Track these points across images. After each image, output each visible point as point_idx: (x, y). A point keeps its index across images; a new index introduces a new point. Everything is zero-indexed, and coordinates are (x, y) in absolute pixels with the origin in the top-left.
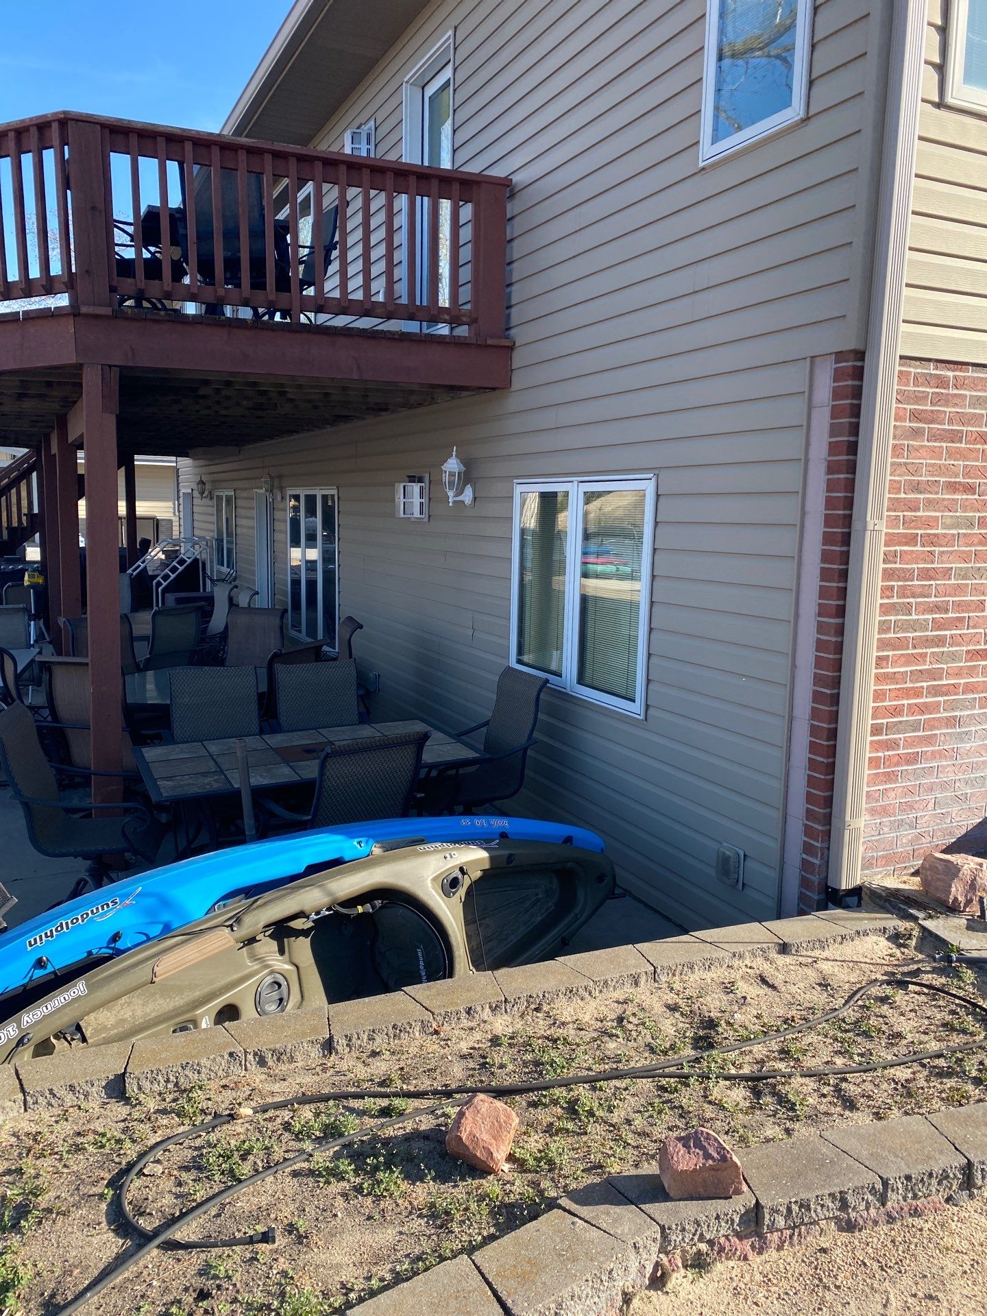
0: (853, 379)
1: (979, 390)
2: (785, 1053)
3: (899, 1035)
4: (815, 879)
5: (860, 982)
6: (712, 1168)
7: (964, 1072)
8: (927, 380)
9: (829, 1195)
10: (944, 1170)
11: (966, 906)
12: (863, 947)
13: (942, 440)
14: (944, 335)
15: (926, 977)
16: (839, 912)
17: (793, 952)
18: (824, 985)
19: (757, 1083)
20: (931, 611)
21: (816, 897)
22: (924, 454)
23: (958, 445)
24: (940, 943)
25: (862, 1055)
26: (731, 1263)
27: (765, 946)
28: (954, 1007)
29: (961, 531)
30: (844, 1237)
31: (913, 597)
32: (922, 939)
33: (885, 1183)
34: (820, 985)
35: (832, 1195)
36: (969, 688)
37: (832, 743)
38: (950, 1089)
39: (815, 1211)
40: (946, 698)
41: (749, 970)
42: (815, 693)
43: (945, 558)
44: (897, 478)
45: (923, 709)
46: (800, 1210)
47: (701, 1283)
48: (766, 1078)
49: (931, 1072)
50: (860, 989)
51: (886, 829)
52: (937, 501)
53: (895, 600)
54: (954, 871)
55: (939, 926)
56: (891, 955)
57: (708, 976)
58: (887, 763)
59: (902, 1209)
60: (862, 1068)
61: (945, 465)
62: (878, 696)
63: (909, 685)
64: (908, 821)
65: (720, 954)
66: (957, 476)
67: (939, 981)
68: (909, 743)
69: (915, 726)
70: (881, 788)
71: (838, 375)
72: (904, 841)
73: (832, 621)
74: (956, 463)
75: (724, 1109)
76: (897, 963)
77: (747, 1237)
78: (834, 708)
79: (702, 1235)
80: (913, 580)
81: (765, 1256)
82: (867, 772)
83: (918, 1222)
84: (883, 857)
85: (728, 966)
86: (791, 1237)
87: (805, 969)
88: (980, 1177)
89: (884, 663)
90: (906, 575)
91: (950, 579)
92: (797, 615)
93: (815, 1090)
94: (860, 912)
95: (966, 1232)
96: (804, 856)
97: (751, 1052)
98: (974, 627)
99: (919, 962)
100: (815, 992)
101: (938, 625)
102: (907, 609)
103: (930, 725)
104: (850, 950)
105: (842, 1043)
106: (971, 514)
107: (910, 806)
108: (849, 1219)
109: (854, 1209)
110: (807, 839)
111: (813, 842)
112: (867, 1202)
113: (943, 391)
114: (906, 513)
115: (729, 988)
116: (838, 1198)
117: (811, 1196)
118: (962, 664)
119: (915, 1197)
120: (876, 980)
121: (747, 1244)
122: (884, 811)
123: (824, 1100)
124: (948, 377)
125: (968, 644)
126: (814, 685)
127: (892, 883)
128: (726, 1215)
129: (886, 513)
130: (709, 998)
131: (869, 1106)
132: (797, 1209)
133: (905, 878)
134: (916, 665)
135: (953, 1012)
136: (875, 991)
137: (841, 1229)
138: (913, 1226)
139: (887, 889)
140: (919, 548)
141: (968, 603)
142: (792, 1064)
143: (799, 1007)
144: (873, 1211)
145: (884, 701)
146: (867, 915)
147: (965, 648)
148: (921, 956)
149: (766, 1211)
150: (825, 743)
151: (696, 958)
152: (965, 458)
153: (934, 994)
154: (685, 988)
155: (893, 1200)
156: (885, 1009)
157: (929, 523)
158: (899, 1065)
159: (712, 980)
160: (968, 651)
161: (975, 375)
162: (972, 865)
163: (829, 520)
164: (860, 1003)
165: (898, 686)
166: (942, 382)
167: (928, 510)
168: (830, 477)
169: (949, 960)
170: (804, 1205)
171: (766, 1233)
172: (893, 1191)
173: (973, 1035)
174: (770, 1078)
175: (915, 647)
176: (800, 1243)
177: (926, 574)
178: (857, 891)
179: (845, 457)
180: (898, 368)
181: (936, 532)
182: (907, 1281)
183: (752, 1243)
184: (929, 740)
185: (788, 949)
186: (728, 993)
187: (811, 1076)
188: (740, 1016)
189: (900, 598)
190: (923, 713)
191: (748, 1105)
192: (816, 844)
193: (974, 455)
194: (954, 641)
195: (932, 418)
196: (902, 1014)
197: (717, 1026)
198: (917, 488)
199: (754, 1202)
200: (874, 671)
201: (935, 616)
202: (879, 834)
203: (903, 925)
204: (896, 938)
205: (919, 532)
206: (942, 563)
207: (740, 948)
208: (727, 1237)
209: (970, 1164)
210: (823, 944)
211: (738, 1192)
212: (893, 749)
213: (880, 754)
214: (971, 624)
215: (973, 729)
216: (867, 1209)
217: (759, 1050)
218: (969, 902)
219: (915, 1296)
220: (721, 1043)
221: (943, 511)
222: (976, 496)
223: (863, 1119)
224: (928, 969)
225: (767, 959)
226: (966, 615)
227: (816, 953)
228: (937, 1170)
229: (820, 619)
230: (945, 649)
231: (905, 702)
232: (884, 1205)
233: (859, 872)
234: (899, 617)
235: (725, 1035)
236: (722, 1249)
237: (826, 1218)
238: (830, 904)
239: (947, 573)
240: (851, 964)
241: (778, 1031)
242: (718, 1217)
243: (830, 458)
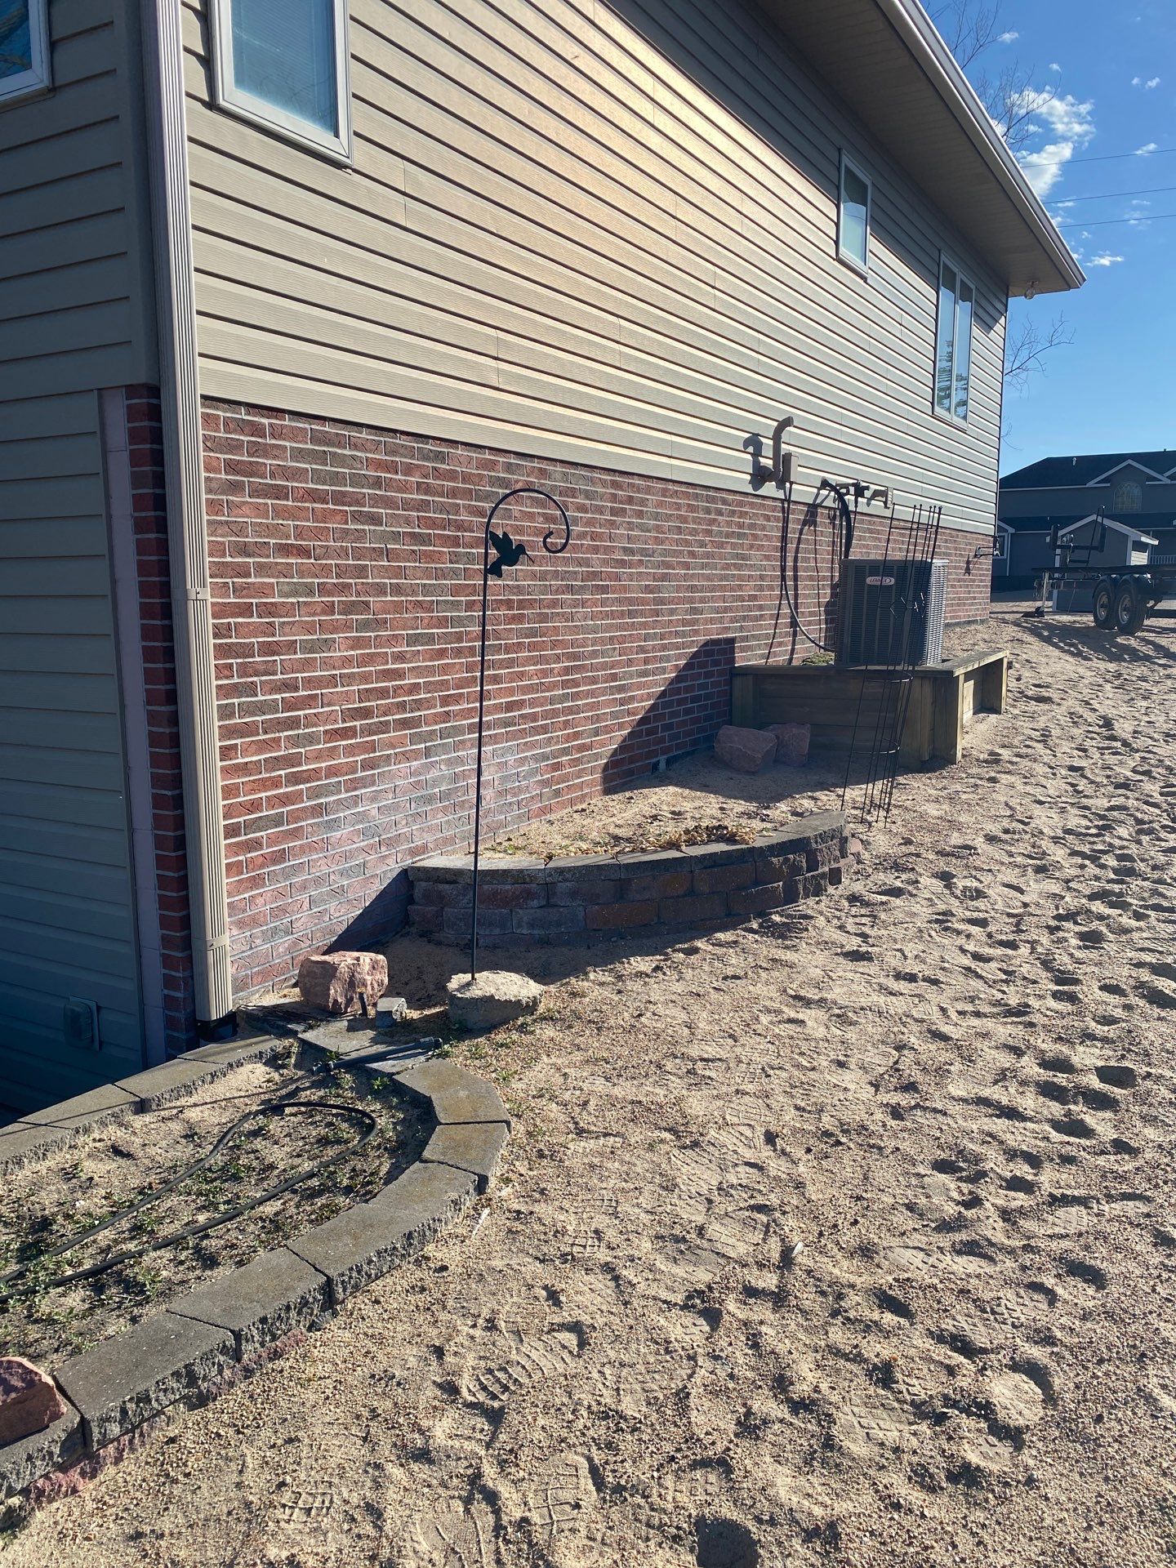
0: (150, 419)
1: (300, 442)
2: (137, 1229)
3: (272, 1167)
4: (181, 1015)
5: (232, 1121)
6: (15, 1402)
7: (335, 1185)
8: (242, 426)
9: (172, 1375)
10: (302, 1298)
11: (347, 1007)
12: (237, 1080)
13: (266, 496)
14: (255, 376)
15: (303, 1094)
16: (211, 1047)
17: (154, 1107)
18: (190, 1136)
19: (97, 1279)
20: (279, 690)
21: (183, 1036)
22: (248, 512)
23: (285, 503)
24: (319, 1052)
25: (227, 1202)
26: (55, 1505)
27: (117, 1109)
28: (329, 1119)
29: (301, 600)
30: (197, 1415)
31: (256, 676)
32: (301, 1055)
33: (237, 1336)
34: (186, 1137)
35: (176, 1375)
36: (332, 772)
37: (180, 853)
38: (320, 1208)
39: (157, 1400)
40: (308, 785)
41: (98, 1145)
42: (155, 797)
43: (287, 629)
44: (219, 539)
45: (284, 800)
46: (138, 1406)
47: (16, 1546)
48: (111, 1267)
49: (302, 1196)
50: (231, 1128)
51: (258, 942)
52: (269, 566)
53: (236, 680)
54: (330, 971)
55: (321, 1036)
56: (269, 1081)
57: (42, 1167)
58: (251, 867)
59: (260, 1357)
60: (227, 1216)
61: (273, 525)
62: (228, 792)
63: (264, 775)
64: (282, 927)
65: (59, 1134)
66: (288, 537)
67: (315, 1095)
68: (272, 841)
69: (278, 821)
70: (246, 895)
71: (132, 414)
72: (281, 950)
73: (163, 708)
74: (285, 522)
75: (55, 1322)
76: (275, 1087)
77: (73, 1466)
78: (179, 812)
79: (10, 1487)
80: (254, 656)
81: (101, 1477)
82: (225, 881)
83: (279, 1364)
84: (258, 973)
85: (70, 1147)
86: (131, 1442)
87: (169, 1124)
88: (341, 1290)
89: (233, 753)
90: (246, 651)
91: (295, 653)
92: (123, 706)
93: (170, 1261)
94: (235, 1041)
95: (329, 1355)
96: (166, 992)
97: (94, 1241)
98: (329, 705)
99: (298, 1080)
100: (179, 1147)
101: (289, 706)
102: (251, 690)
103: (295, 817)
104: (222, 1088)
105: (207, 1195)
106: (309, 580)
107: (283, 910)
108: (201, 1392)
109: (205, 1378)
110: (166, 971)
111: (173, 973)
112: (220, 1365)
113: (259, 440)
114: (235, 580)
115: (69, 1174)
116: (184, 1374)
117: (150, 1385)
118: (321, 746)
119: (274, 1338)
120: (250, 1113)
121: (75, 1475)
122: (254, 921)
123: (181, 1268)
124: (263, 425)
125: (325, 724)
126: (153, 787)
127: (271, 1000)
128: (41, 1450)
129: (209, 580)
130: (43, 1194)
131: (231, 1257)
132: (134, 1406)
133: (286, 992)
134: (270, 751)
135: (330, 1124)
136: (248, 1126)
137: (192, 1407)
138: (273, 1370)
139: (264, 1007)
140: (255, 619)
141: (320, 679)
142: (145, 1239)
143: (158, 1170)
144: (227, 1373)
145: (238, 796)
146: (242, 1043)
147: (322, 729)
148: (300, 1073)
149: (94, 1425)
150: (173, 854)
151: (25, 1150)
152: (294, 518)
153: (311, 1111)
154: (11, 1191)
155: (249, 1352)
156: (258, 1143)
157: (263, 590)
158: (269, 1199)
159: (49, 1169)
160: (326, 732)
161: (294, 424)
162: (350, 961)
163: (144, 589)
164: (231, 1144)
165: (251, 778)
166: (258, 430)
167: (261, 577)
168: (139, 536)
169: (326, 1068)
170: (143, 1399)
171: (98, 1450)
172: (247, 1341)
173: (347, 1142)
174: (116, 1264)
175: (266, 733)
176: (143, 1444)
177: (269, 649)
178: (231, 1018)
179: (152, 513)
180: (200, 410)
181: (273, 600)
182: (267, 1433)
183: (82, 1469)
184: (295, 834)
185: (147, 1106)
186: (70, 1179)
187: (166, 1246)
188: (82, 1202)
189: (242, 677)
190: (285, 804)
191: (87, 1306)
192: (177, 974)
193: (303, 514)
194: (310, 721)
195: (252, 470)
196: (276, 1143)
197: (51, 1225)
198: (244, 550)
199: (78, 1419)
200: (219, 764)
201: (284, 695)
202: (251, 948)
203: (279, 1044)
204: (274, 1061)
205: (254, 601)
206: (284, 636)
207: (85, 1121)
208: (46, 1476)
209: (329, 1281)
210: (189, 1090)
211: (57, 1415)
212: (256, 850)
213: (240, 858)
214: (325, 701)
215: (342, 815)
216: (220, 1372)
217: (104, 1237)
218: (349, 1001)
219: (273, 1446)
220: (55, 1244)
221: (278, 577)
222: (312, 561)
223: (223, 1273)
224: (307, 1084)
225: (121, 1125)
226: (319, 692)
227: (182, 1101)
228: (294, 1298)
229: (150, 708)
230: (301, 731)
231: (263, 795)
232: (239, 1360)
233: (231, 998)
234: (243, 699)
235: (62, 1231)
236: (41, 1492)
237: (171, 1403)
238: (202, 1041)
239: (291, 646)
240: (223, 1104)
241: (132, 1205)
242: (30, 1458)
243: (137, 514)
